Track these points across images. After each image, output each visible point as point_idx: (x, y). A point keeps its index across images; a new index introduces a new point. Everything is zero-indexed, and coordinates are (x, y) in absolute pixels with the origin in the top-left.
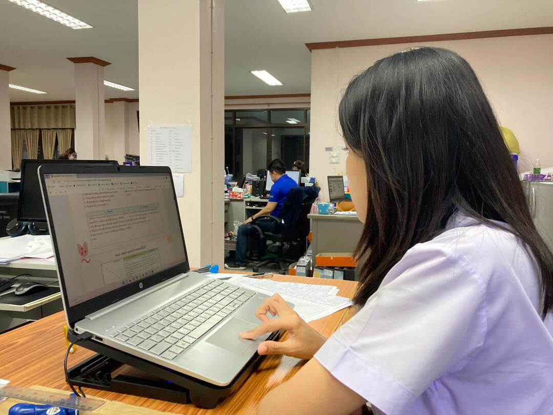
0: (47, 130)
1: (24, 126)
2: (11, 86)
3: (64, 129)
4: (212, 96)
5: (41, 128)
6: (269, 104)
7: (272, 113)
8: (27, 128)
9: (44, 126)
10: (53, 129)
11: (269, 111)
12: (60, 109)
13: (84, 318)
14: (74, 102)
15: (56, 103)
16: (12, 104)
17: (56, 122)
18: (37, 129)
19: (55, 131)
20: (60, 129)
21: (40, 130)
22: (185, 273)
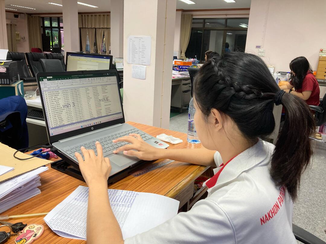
0: (99, 29)
1: (88, 26)
2: (79, 3)
3: (108, 28)
4: (166, 18)
5: (96, 28)
6: (226, 15)
7: (228, 21)
8: (89, 27)
9: (97, 26)
10: (102, 28)
11: (226, 19)
12: (106, 16)
13: (58, 141)
14: (110, 12)
15: (104, 13)
16: (79, 13)
17: (104, 24)
18: (94, 28)
19: (103, 29)
20: (106, 28)
21: (96, 29)
22: (121, 123)
